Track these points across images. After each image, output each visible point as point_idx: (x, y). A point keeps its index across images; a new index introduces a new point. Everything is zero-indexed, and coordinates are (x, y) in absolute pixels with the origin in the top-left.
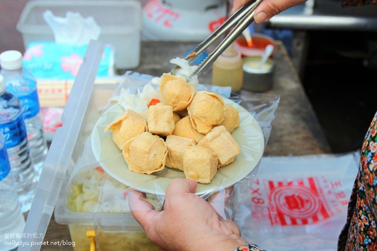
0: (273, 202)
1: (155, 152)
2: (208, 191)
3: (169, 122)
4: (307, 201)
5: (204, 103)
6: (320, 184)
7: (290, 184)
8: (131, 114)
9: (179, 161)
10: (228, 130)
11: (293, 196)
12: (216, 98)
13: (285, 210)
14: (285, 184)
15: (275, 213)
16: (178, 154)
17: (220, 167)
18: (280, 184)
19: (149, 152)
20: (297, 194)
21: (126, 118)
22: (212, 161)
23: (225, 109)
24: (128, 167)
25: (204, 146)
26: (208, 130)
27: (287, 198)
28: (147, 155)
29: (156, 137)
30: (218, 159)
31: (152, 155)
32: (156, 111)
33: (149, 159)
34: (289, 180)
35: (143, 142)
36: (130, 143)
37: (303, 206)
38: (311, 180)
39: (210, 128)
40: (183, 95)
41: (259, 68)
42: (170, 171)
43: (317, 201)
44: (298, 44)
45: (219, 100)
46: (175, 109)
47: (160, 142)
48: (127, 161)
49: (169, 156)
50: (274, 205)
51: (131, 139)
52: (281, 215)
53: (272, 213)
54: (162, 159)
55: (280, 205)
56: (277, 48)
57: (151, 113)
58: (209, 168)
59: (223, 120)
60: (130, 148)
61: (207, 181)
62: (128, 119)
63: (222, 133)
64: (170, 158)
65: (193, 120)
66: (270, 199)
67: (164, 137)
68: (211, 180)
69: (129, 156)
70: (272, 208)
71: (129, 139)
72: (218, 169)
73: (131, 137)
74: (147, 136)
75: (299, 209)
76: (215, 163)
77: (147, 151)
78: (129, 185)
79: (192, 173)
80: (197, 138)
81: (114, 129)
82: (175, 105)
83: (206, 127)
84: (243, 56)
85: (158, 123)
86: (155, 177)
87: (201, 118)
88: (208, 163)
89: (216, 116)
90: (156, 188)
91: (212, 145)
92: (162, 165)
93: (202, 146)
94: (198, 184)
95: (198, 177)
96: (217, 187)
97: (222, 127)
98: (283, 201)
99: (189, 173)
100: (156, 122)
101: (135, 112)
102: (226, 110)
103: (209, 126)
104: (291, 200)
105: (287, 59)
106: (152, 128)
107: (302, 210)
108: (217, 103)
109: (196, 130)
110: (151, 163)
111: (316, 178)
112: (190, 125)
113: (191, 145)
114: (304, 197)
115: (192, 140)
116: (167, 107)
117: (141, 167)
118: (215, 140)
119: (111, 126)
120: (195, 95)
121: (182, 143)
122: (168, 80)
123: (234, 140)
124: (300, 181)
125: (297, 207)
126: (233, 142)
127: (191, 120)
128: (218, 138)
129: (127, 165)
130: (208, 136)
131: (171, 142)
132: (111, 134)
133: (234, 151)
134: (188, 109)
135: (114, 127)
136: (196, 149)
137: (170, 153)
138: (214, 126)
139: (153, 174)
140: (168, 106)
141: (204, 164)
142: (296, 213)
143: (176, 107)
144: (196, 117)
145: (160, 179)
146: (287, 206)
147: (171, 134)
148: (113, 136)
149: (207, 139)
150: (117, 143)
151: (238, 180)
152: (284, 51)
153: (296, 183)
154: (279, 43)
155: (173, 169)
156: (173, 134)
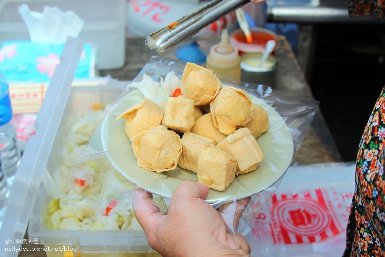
0: (276, 217)
1: (167, 149)
2: (221, 199)
3: (187, 118)
4: (315, 216)
5: (229, 100)
6: (329, 197)
7: (295, 196)
8: (149, 104)
9: (193, 162)
10: (252, 134)
11: (298, 211)
12: (244, 95)
13: (289, 226)
14: (289, 197)
15: (279, 229)
16: (193, 154)
17: (238, 175)
18: (284, 197)
19: (161, 149)
20: (302, 209)
21: (142, 108)
22: (229, 167)
23: (252, 109)
24: (136, 162)
25: (224, 149)
26: (230, 131)
27: (292, 213)
28: (158, 152)
29: (172, 133)
30: (237, 165)
31: (164, 152)
32: (175, 104)
33: (160, 156)
34: (294, 193)
35: (156, 137)
36: (142, 136)
37: (309, 222)
38: (319, 192)
39: (233, 129)
40: (208, 88)
41: (260, 66)
42: (182, 171)
43: (326, 216)
44: (305, 39)
45: (246, 98)
46: (198, 103)
47: (175, 138)
48: (136, 155)
49: (183, 155)
50: (277, 221)
51: (144, 132)
52: (285, 233)
53: (274, 230)
54: (174, 158)
55: (284, 221)
56: (279, 43)
57: (169, 105)
58: (224, 173)
59: (248, 121)
60: (141, 141)
61: (222, 188)
62: (143, 109)
63: (246, 137)
64: (184, 157)
65: (215, 118)
66: (272, 214)
67: (181, 133)
68: (226, 188)
69: (139, 150)
70: (275, 224)
71: (142, 131)
72: (236, 176)
73: (145, 129)
74: (163, 130)
75: (306, 225)
76: (233, 169)
77: (159, 147)
78: (135, 183)
79: (205, 177)
80: (218, 138)
81: (128, 118)
82: (198, 99)
83: (228, 127)
84: (241, 53)
85: (176, 117)
86: (164, 176)
87: (223, 117)
88: (224, 168)
89: (241, 116)
90: (164, 189)
91: (232, 149)
92: (174, 165)
93: (221, 148)
94: (211, 191)
95: (212, 183)
96: (231, 196)
97: (246, 129)
98: (287, 216)
99: (202, 178)
100: (173, 116)
101: (152, 102)
102: (253, 111)
103: (232, 127)
104: (296, 215)
105: (291, 55)
106: (169, 122)
107: (309, 226)
108: (243, 101)
109: (218, 130)
110: (162, 161)
111: (325, 189)
112: (212, 123)
113: (209, 146)
114: (311, 212)
115: (211, 140)
116: (187, 101)
117: (150, 164)
118: (237, 143)
119: (124, 115)
120: (220, 89)
121: (199, 142)
122: (192, 71)
123: (257, 146)
124: (306, 194)
125: (303, 223)
126: (256, 148)
127: (213, 117)
128: (240, 141)
129: (136, 160)
130: (229, 138)
131: (188, 140)
132: (124, 124)
133: (257, 158)
134: (211, 105)
135: (128, 116)
136: (213, 152)
137: (185, 151)
138: (238, 127)
139: (164, 173)
140: (189, 100)
141: (220, 169)
142: (302, 230)
143: (198, 101)
144: (218, 115)
145: (170, 179)
146: (292, 222)
147: (188, 131)
148: (126, 126)
149: (227, 141)
150: (128, 134)
151: (257, 191)
152: (288, 46)
153: (301, 196)
154: (283, 38)
155: (186, 170)
156: (192, 131)
